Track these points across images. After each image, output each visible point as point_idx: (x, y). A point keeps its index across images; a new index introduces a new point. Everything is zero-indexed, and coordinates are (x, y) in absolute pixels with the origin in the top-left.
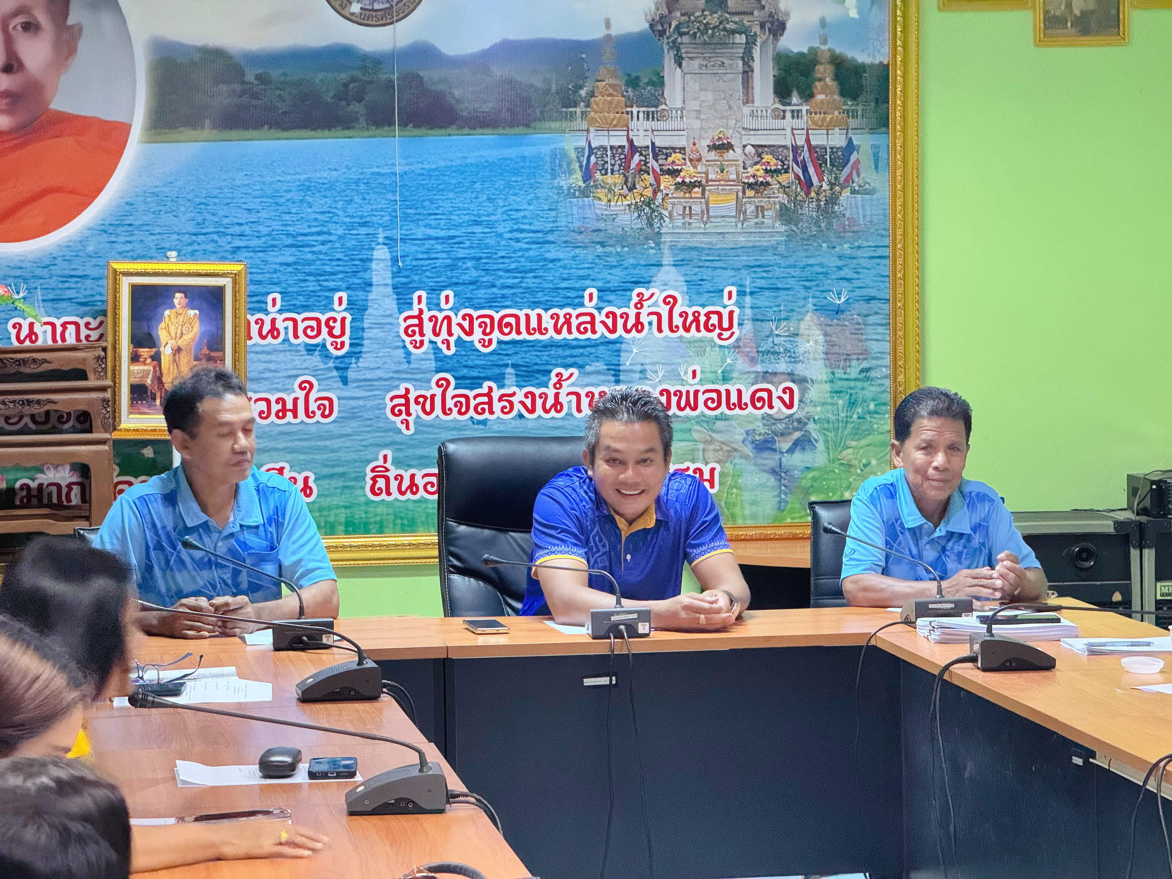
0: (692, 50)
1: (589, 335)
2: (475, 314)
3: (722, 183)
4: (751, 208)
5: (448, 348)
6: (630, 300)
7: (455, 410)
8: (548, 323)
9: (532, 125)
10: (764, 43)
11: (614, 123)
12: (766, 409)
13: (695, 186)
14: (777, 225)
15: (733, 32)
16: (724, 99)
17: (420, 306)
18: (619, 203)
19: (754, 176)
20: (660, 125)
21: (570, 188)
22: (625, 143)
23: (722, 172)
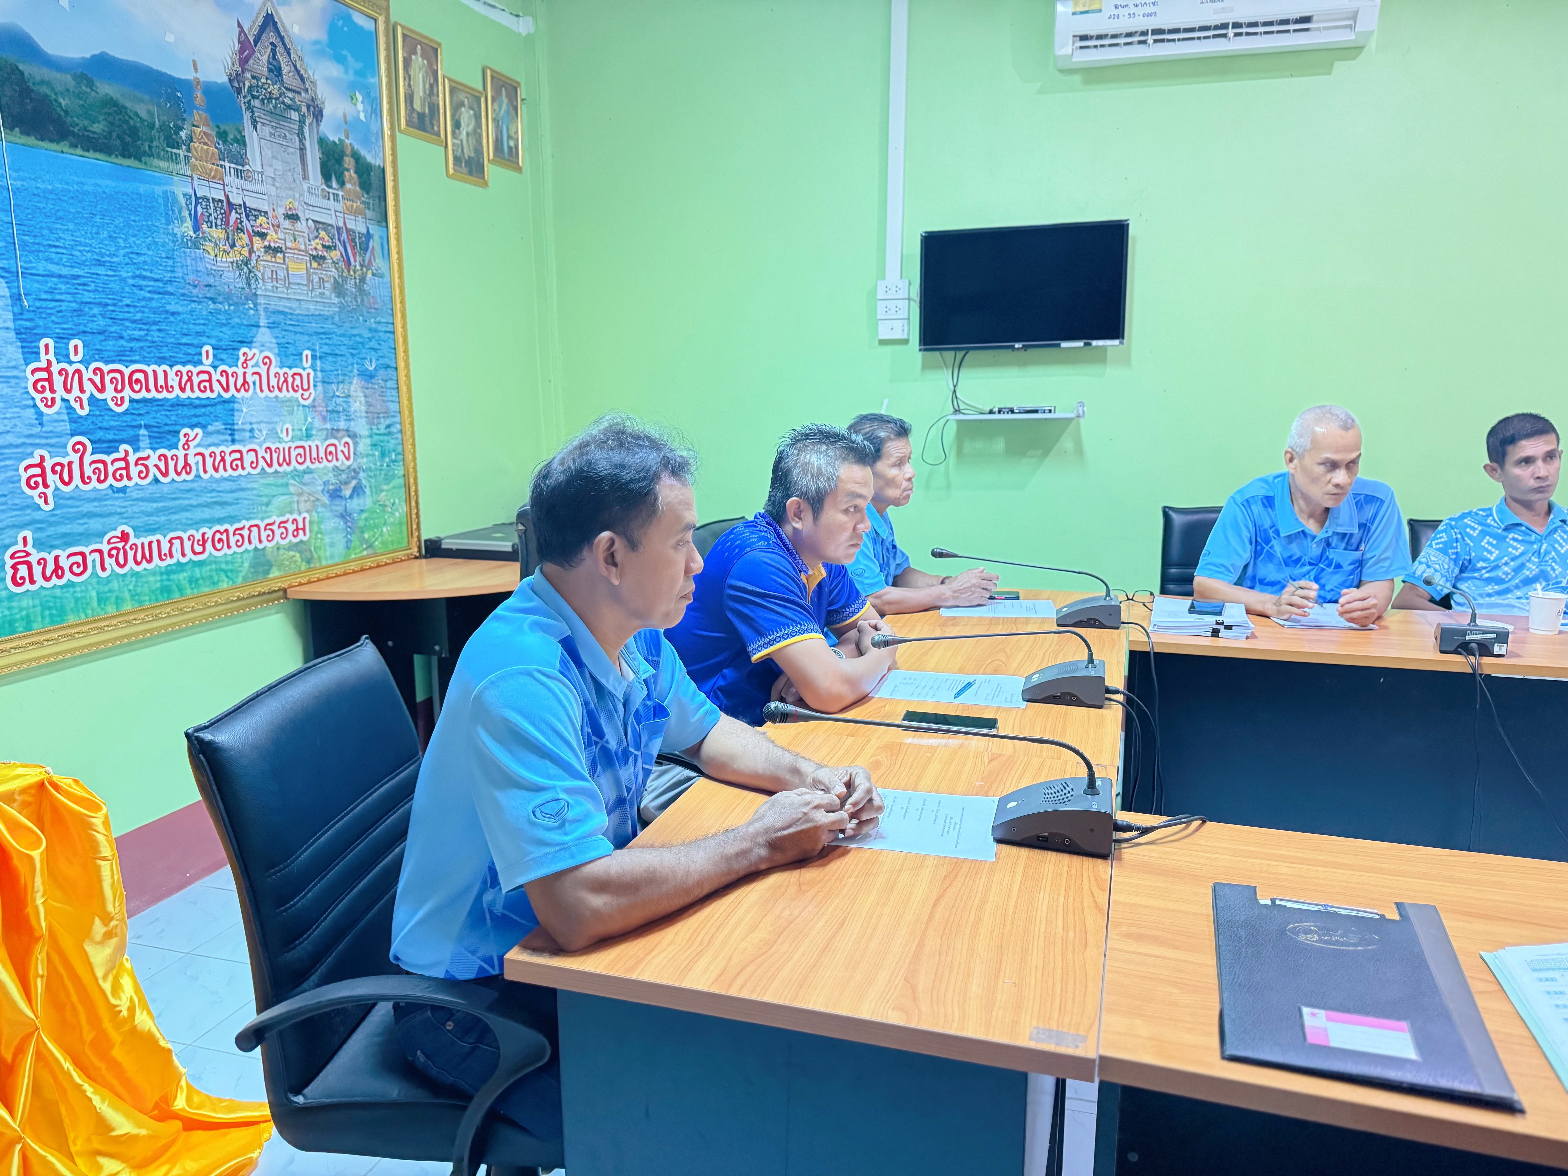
0: (263, 116)
1: (208, 394)
2: (106, 368)
3: (296, 252)
4: (316, 279)
5: (82, 407)
6: (238, 359)
7: (94, 478)
8: (173, 381)
9: (143, 159)
10: (311, 124)
11: (212, 174)
12: (335, 462)
13: (278, 252)
14: (333, 296)
15: (289, 107)
16: (290, 170)
17: (48, 357)
18: (224, 259)
19: (316, 249)
20: (247, 185)
21: (183, 237)
22: (223, 198)
23: (295, 240)
